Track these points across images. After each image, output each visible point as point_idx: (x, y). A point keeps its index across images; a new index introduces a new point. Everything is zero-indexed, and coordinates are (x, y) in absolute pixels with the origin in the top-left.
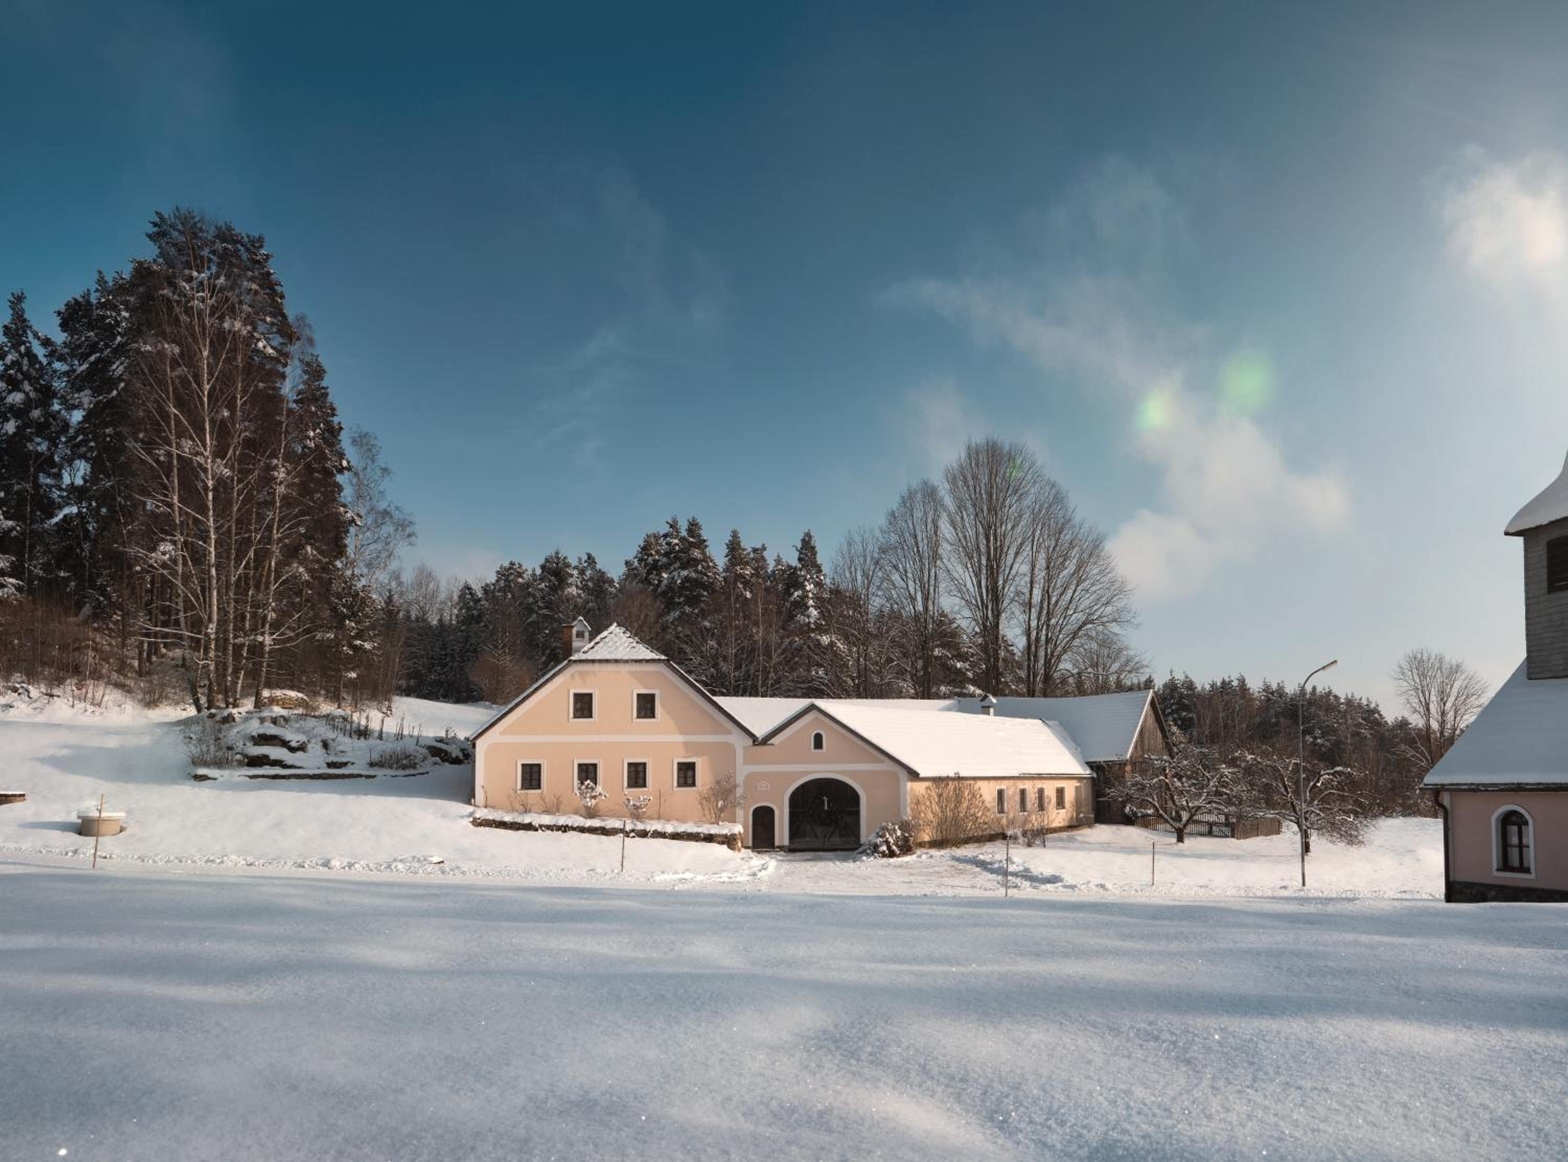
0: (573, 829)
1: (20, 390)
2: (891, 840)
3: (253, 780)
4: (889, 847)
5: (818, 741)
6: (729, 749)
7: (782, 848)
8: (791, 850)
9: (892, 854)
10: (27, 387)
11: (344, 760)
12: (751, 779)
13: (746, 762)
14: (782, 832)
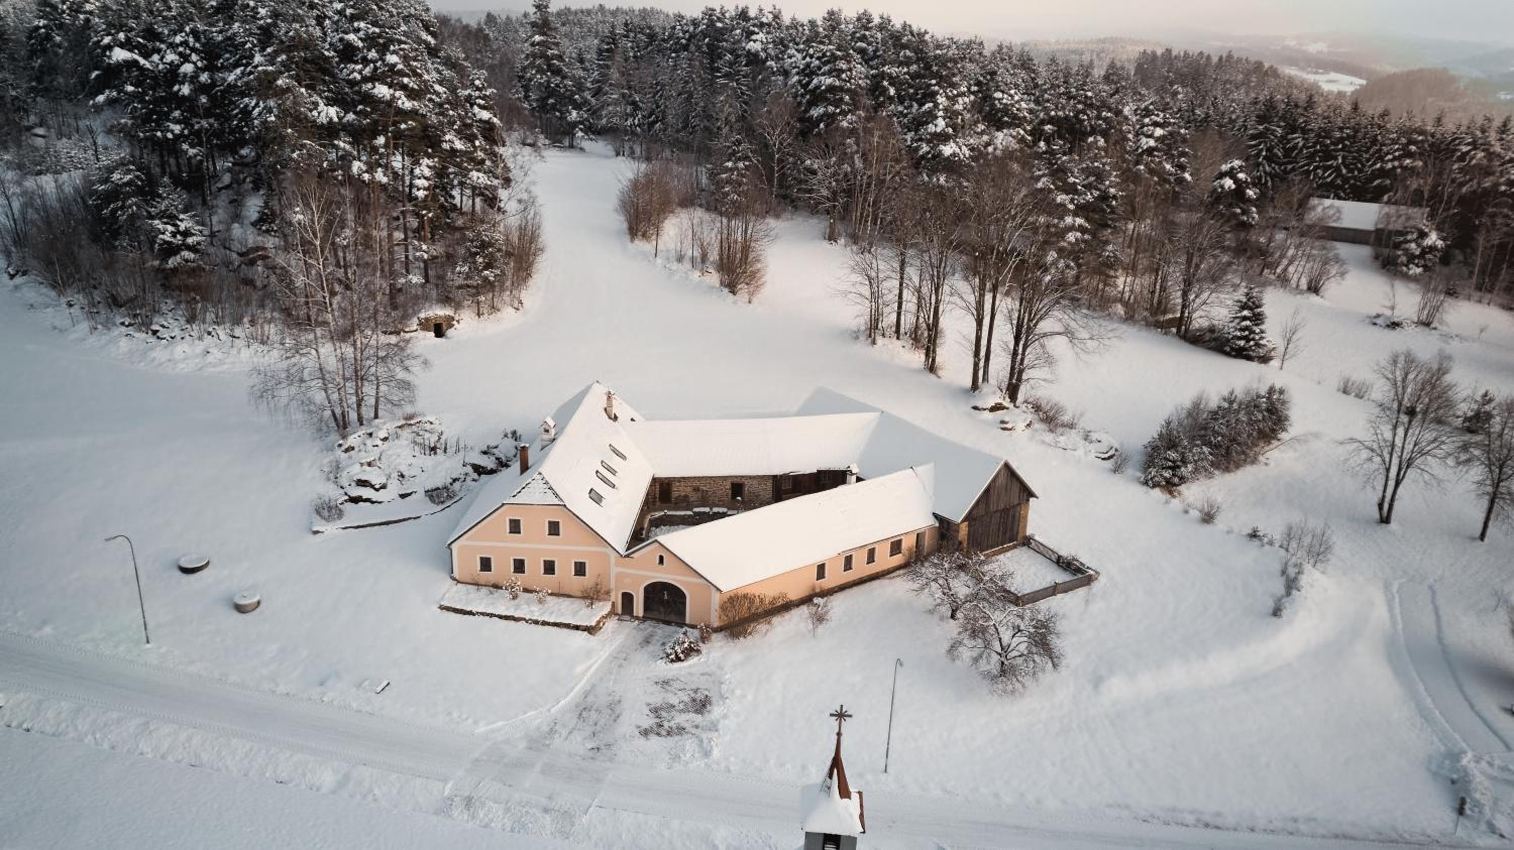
0: (495, 616)
1: (189, 62)
2: (679, 651)
3: (346, 530)
4: (677, 656)
5: (661, 559)
6: (607, 556)
7: (637, 618)
8: (644, 619)
9: (678, 659)
10: (194, 57)
11: (409, 491)
12: (619, 576)
13: (616, 565)
14: (639, 608)
